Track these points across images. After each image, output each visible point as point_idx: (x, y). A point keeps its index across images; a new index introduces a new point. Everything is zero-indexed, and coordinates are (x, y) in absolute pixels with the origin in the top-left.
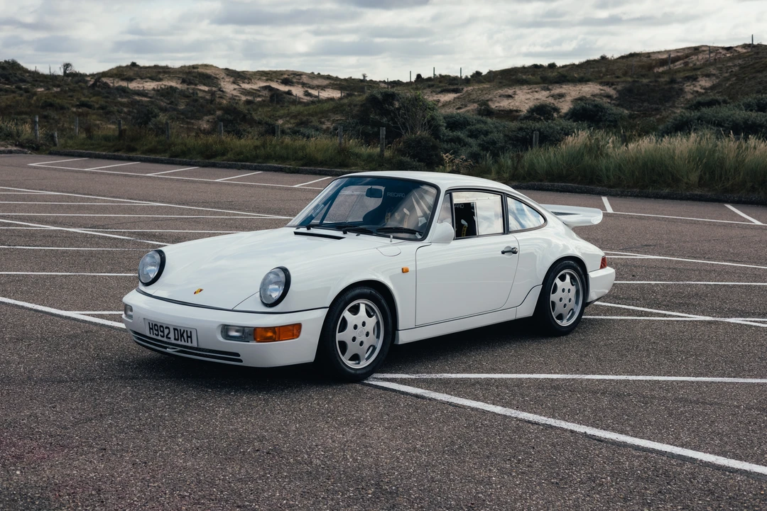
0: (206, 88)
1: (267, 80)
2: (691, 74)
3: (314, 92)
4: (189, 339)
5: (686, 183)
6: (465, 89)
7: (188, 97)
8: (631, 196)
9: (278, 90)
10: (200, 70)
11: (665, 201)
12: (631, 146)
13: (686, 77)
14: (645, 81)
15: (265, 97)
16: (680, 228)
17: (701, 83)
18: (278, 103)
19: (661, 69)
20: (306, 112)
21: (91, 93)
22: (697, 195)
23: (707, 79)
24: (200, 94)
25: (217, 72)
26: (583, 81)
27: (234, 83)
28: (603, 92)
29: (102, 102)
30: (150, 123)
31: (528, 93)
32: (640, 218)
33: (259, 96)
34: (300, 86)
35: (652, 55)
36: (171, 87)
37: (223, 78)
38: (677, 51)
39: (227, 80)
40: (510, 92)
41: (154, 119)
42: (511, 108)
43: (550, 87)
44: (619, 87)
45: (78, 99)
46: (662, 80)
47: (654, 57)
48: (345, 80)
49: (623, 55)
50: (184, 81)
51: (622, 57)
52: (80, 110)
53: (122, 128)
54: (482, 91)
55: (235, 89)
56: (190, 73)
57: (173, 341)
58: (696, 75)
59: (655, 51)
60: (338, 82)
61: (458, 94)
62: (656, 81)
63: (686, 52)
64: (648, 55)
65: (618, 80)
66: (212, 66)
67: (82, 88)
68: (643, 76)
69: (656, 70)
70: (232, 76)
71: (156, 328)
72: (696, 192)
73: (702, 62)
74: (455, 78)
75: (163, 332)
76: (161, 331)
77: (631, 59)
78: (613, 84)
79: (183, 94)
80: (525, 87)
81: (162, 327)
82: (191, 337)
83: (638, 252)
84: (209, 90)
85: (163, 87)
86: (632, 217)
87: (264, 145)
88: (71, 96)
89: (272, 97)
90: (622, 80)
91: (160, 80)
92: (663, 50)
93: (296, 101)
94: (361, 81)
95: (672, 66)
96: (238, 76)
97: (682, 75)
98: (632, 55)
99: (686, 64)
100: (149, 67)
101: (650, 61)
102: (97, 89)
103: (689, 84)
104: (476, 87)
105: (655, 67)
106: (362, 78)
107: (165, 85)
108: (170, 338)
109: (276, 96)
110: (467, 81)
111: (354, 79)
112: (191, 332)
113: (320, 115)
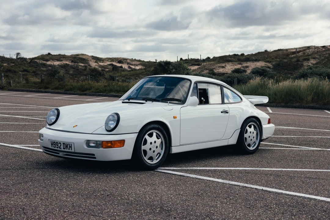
0: (83, 65)
1: (111, 61)
2: (307, 58)
3: (133, 67)
4: (70, 148)
5: (306, 101)
6: (203, 64)
7: (74, 68)
8: (280, 107)
9: (116, 65)
10: (80, 56)
11: (296, 109)
12: (281, 84)
13: (304, 59)
14: (285, 61)
15: (110, 69)
16: (304, 118)
17: (311, 61)
18: (116, 71)
19: (293, 56)
20: (129, 75)
21: (29, 66)
22: (311, 106)
23: (314, 60)
24: (80, 67)
25: (88, 57)
26: (257, 61)
27: (96, 62)
28: (266, 65)
29: (34, 69)
30: (56, 76)
31: (232, 66)
32: (285, 114)
33: (107, 68)
34: (126, 64)
35: (288, 50)
36: (66, 64)
37: (91, 60)
38: (300, 48)
39: (93, 61)
40: (223, 65)
41: (57, 74)
42: (224, 72)
43: (242, 63)
44: (274, 63)
45: (23, 68)
46: (293, 60)
47: (289, 51)
48: (147, 62)
49: (275, 50)
50: (72, 62)
51: (275, 51)
52: (23, 73)
53: (43, 78)
54: (210, 65)
55: (96, 65)
56: (75, 58)
57: (62, 149)
58: (309, 58)
59: (290, 48)
60: (144, 63)
61: (200, 66)
62: (290, 61)
63: (304, 49)
64: (287, 50)
65: (273, 60)
66: (86, 55)
67: (25, 64)
68: (285, 58)
69: (290, 56)
70: (95, 59)
71: (54, 144)
72: (311, 105)
73: (312, 52)
74: (198, 59)
75: (58, 145)
76: (57, 145)
77: (278, 51)
78: (271, 62)
79: (72, 67)
80: (230, 63)
81: (57, 143)
82: (71, 147)
83: (285, 126)
84: (84, 65)
85: (63, 64)
86: (281, 114)
87: (109, 85)
88: (20, 67)
89: (113, 68)
90: (275, 60)
91: (61, 61)
92: (293, 48)
93: (124, 70)
94: (155, 62)
95: (297, 54)
96: (97, 59)
97: (302, 58)
98: (279, 50)
99: (304, 53)
100: (56, 55)
101: (287, 53)
102: (31, 64)
103: (305, 62)
104: (208, 63)
105: (289, 55)
106: (155, 61)
107: (64, 63)
108: (61, 148)
109: (115, 68)
110: (204, 61)
111: (151, 62)
112: (71, 144)
113: (135, 76)
